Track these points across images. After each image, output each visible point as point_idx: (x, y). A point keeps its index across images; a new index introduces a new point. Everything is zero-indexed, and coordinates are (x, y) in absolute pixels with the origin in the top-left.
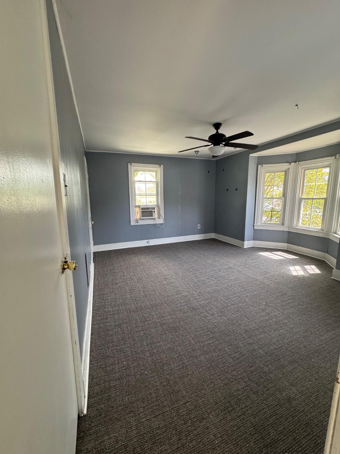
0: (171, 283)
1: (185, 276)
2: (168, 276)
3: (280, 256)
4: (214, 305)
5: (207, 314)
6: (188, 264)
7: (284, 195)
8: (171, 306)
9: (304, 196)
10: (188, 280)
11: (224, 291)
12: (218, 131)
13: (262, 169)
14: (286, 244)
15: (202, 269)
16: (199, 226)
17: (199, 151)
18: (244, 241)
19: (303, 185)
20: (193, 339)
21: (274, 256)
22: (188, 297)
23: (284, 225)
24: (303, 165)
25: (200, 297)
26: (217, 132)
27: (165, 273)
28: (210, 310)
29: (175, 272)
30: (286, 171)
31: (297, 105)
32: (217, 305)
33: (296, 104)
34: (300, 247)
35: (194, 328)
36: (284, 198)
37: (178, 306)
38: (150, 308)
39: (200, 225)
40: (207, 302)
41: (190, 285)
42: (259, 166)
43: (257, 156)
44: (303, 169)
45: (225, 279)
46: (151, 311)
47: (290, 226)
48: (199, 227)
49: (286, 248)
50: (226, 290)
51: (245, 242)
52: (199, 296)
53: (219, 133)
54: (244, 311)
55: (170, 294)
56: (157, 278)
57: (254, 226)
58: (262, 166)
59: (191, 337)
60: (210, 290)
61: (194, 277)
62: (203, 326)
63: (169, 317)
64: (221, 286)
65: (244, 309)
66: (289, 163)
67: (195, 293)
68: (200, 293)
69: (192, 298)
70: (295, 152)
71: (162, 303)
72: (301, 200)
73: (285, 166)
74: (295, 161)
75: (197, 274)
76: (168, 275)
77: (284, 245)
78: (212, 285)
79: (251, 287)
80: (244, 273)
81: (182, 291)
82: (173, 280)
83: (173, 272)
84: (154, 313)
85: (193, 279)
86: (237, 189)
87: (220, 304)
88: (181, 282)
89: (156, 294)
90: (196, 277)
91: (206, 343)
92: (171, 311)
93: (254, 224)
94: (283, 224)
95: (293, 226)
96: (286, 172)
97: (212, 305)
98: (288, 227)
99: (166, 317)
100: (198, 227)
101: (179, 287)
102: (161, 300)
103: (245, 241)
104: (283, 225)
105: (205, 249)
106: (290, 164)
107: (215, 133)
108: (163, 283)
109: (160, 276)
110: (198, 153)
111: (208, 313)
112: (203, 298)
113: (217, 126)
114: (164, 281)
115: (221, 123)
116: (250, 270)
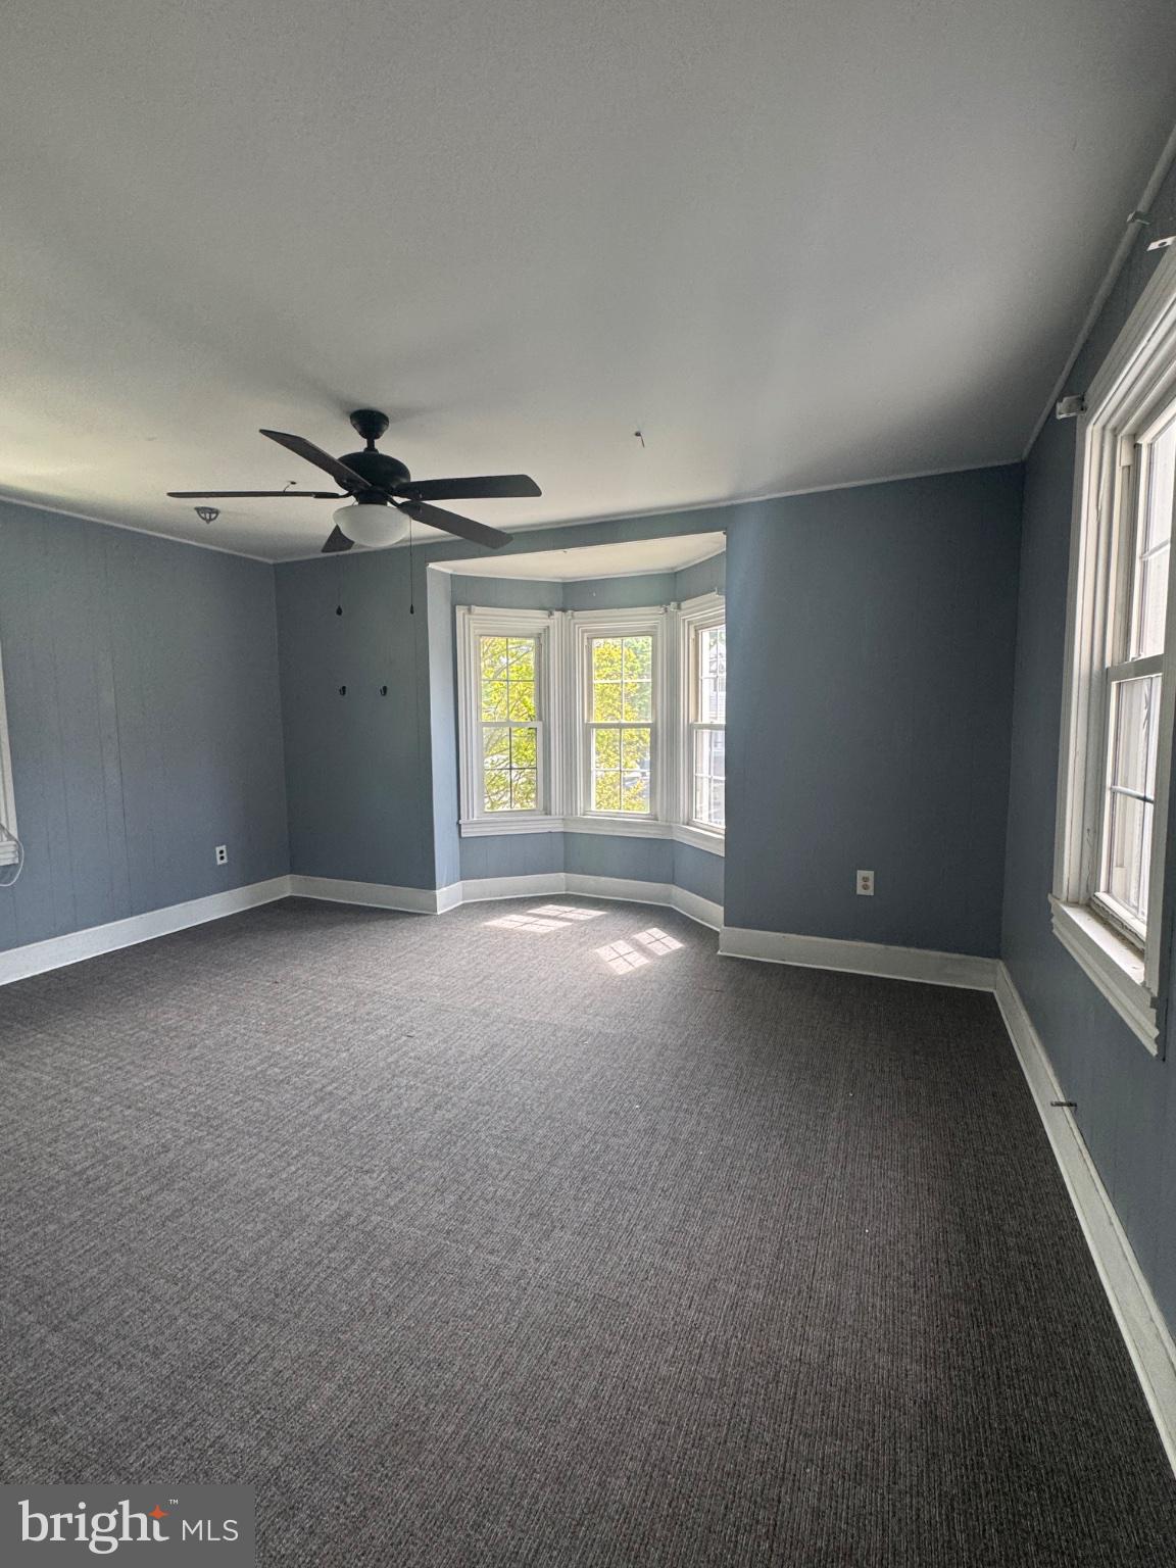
0: (212, 1189)
1: (267, 1114)
2: (171, 1155)
3: (555, 918)
4: (487, 1202)
5: (493, 1259)
6: (240, 1048)
7: (542, 713)
8: (297, 1316)
9: (597, 719)
10: (297, 1131)
11: (481, 1118)
12: (376, 447)
13: (472, 621)
14: (562, 875)
15: (324, 1051)
16: (221, 855)
17: (217, 512)
18: (432, 886)
19: (590, 685)
20: (518, 1423)
21: (539, 923)
22: (353, 1220)
23: (550, 814)
24: (585, 620)
25: (407, 1188)
26: (371, 446)
27: (136, 1143)
28: (489, 1232)
29: (196, 1115)
30: (538, 637)
31: (638, 434)
32: (501, 1192)
33: (637, 430)
34: (603, 879)
35: (487, 1365)
36: (541, 723)
37: (334, 1295)
38: (170, 1409)
39: (223, 848)
40: (452, 1198)
41: (320, 1154)
42: (460, 611)
43: (450, 572)
44: (586, 634)
45: (452, 1061)
46: (189, 1425)
47: (567, 813)
48: (222, 858)
49: (564, 888)
50: (487, 1107)
51: (437, 892)
52: (399, 1186)
53: (380, 452)
54: (603, 1168)
55: (245, 1254)
56: (103, 1190)
57: (459, 826)
58: (469, 611)
59: (504, 1423)
60: (426, 1135)
61: (315, 1105)
62: (514, 1325)
63: (329, 1389)
64: (455, 1099)
65: (598, 1158)
66: (546, 612)
67: (371, 1183)
68: (392, 1170)
69: (375, 1219)
70: (561, 578)
71: (231, 1327)
72: (589, 728)
73: (536, 619)
74: (561, 606)
75: (319, 1086)
76: (166, 1149)
77: (556, 881)
78: (417, 1110)
79: (561, 1063)
80: (499, 1015)
81: (300, 1199)
82: (213, 1164)
83: (184, 1118)
84: (217, 1428)
85: (317, 1117)
86: (385, 689)
87: (506, 1184)
88: (262, 1156)
89: (156, 1299)
90: (322, 1100)
91: (581, 1403)
92: (313, 1347)
93: (459, 818)
94: (547, 811)
95: (576, 814)
96: (541, 639)
97: (481, 1202)
98: (561, 817)
99: (308, 1397)
100: (218, 856)
101: (273, 1189)
102: (217, 1317)
103: (437, 886)
104: (546, 814)
105: (284, 955)
106: (551, 614)
107: (362, 450)
108: (159, 1208)
109: (117, 1177)
110: (211, 519)
111: (492, 1252)
112: (420, 1189)
113: (370, 423)
114: (162, 1189)
115: (387, 413)
116: (512, 997)
